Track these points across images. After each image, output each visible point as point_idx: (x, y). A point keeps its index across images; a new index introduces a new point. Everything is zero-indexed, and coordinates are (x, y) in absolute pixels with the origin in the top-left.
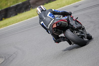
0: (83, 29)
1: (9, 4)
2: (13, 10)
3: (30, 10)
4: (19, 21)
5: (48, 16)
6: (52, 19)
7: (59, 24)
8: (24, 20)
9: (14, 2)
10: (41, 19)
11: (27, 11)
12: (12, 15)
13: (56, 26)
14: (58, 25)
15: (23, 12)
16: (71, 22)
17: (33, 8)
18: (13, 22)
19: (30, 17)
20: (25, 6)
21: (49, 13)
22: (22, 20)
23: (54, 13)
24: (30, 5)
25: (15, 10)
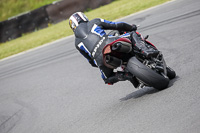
0: (161, 57)
1: (4, 15)
2: (12, 26)
3: (47, 26)
4: (25, 49)
5: (93, 31)
6: (101, 38)
7: (116, 46)
8: (35, 46)
9: (14, 11)
10: (79, 38)
11: (42, 28)
12: (10, 36)
13: (110, 51)
14: (114, 49)
15: (33, 30)
16: (137, 44)
17: (53, 22)
18: (13, 52)
19: (48, 41)
20: (37, 18)
21: (95, 26)
22: (30, 48)
23: (104, 26)
24: (47, 16)
25: (17, 27)
